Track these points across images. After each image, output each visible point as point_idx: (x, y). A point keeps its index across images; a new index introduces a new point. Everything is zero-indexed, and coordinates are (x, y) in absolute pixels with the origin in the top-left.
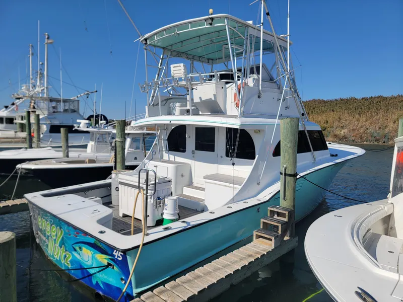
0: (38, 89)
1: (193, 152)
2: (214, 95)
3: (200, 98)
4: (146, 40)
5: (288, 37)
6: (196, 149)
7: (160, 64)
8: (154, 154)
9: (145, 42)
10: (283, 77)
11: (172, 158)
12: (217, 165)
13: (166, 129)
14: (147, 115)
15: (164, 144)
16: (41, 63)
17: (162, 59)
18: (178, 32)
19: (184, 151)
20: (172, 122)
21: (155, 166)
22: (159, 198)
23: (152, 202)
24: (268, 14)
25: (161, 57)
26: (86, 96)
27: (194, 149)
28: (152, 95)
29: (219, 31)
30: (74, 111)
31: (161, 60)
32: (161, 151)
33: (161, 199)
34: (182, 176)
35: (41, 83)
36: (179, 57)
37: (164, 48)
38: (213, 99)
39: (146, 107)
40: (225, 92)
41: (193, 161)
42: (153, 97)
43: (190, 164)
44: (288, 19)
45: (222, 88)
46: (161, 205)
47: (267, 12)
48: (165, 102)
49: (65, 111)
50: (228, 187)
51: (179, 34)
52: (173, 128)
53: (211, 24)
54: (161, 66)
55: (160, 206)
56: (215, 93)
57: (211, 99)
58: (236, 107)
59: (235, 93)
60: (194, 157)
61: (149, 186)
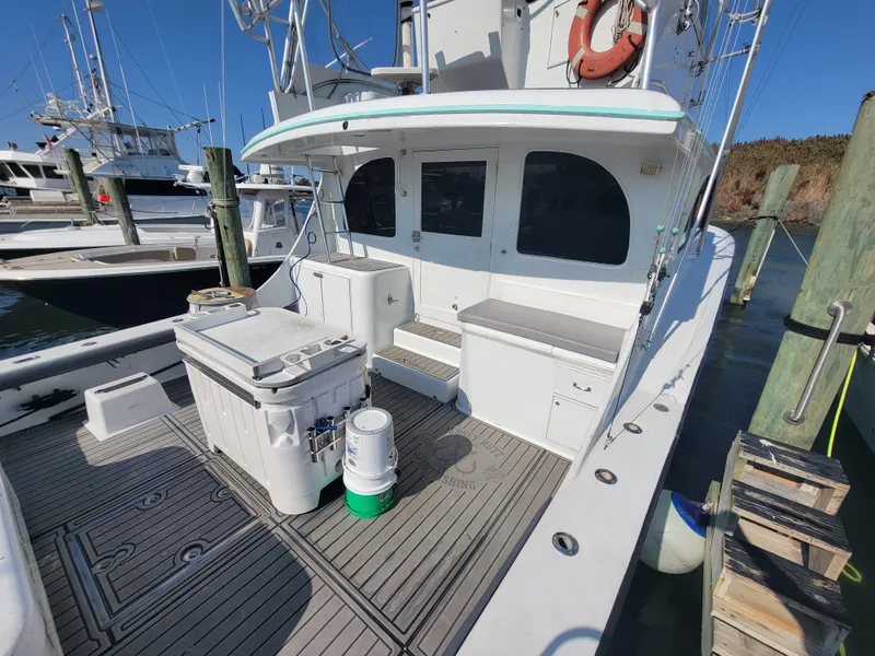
0: (99, 112)
1: (416, 237)
2: (494, 37)
3: (440, 56)
6: (424, 229)
8: (312, 240)
11: (359, 250)
12: (486, 273)
13: (339, 172)
15: (336, 213)
16: (91, 56)
19: (391, 233)
20: (357, 125)
21: (316, 275)
22: (323, 425)
23: (297, 442)
26: (196, 129)
27: (418, 227)
28: (285, 59)
30: (166, 153)
32: (330, 233)
34: (390, 300)
35: (100, 99)
38: (487, 53)
40: (525, 30)
41: (417, 261)
43: (407, 269)
45: (519, 13)
48: (331, 88)
49: (152, 152)
52: (357, 168)
56: (496, 27)
57: (480, 54)
58: (573, 79)
59: (577, 20)
60: (417, 248)
61: (275, 390)
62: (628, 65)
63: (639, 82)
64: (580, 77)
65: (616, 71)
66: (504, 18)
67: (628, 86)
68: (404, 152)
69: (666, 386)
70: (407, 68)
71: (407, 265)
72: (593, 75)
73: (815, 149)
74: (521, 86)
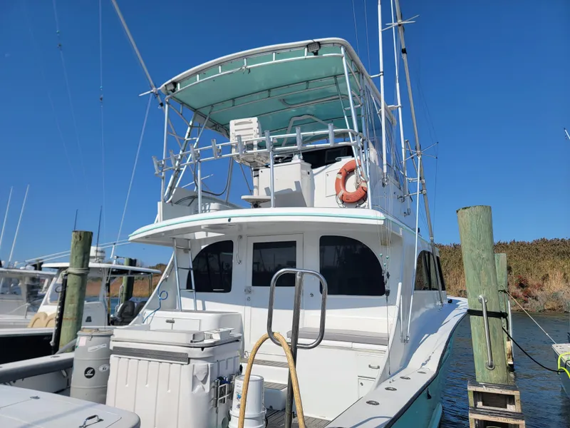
1: (247, 291)
2: (297, 184)
4: (175, 84)
5: (400, 109)
6: (254, 284)
7: (187, 135)
8: (164, 298)
9: (172, 87)
10: (412, 158)
14: (159, 216)
17: (191, 127)
18: (249, 67)
19: (228, 290)
20: (233, 220)
21: (168, 321)
22: (222, 380)
23: (207, 390)
24: (404, 51)
25: (191, 124)
27: (249, 284)
29: (307, 81)
31: (189, 129)
33: (225, 382)
36: (216, 130)
37: (195, 110)
38: (294, 189)
39: (160, 205)
40: (312, 180)
41: (248, 308)
42: (171, 189)
43: (240, 315)
44: (398, 84)
45: (309, 173)
46: (226, 396)
47: (403, 47)
48: (190, 201)
50: (351, 349)
51: (249, 70)
52: (203, 247)
53: (316, 54)
54: (188, 137)
55: (223, 401)
56: (299, 179)
57: (290, 190)
58: (340, 202)
59: (337, 179)
60: (249, 299)
61: (203, 348)
62: (364, 198)
63: (368, 206)
64: (343, 202)
65: (359, 200)
66: (302, 174)
67: (364, 207)
68: (241, 237)
69: (423, 364)
70: (255, 196)
71: (240, 312)
72: (348, 201)
73: (542, 249)
74: (312, 206)
